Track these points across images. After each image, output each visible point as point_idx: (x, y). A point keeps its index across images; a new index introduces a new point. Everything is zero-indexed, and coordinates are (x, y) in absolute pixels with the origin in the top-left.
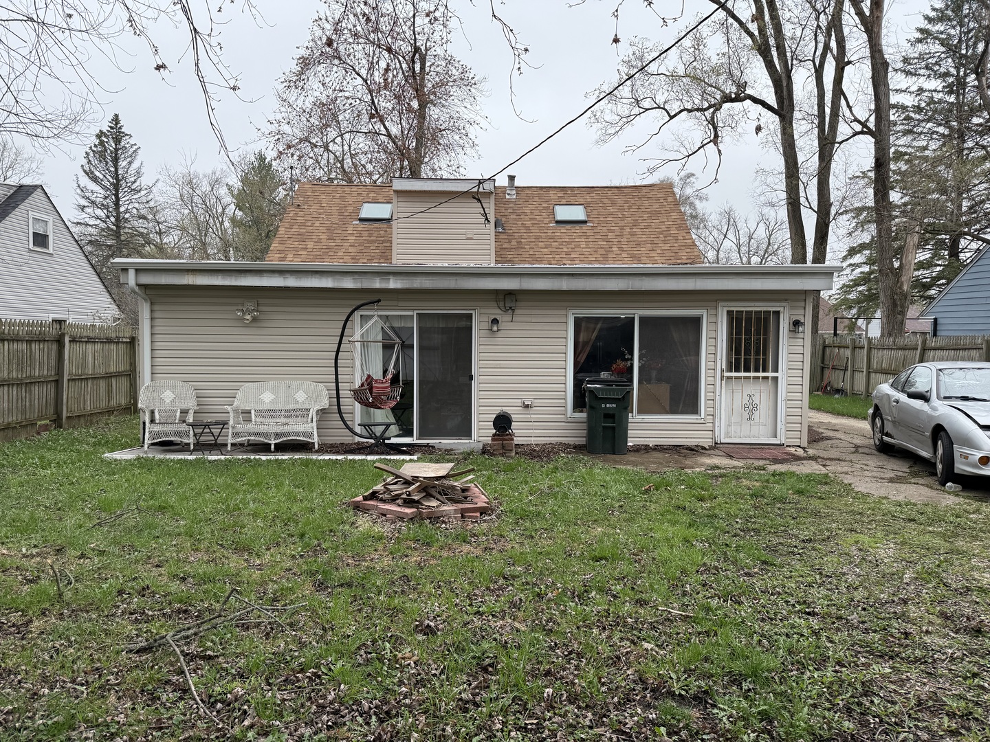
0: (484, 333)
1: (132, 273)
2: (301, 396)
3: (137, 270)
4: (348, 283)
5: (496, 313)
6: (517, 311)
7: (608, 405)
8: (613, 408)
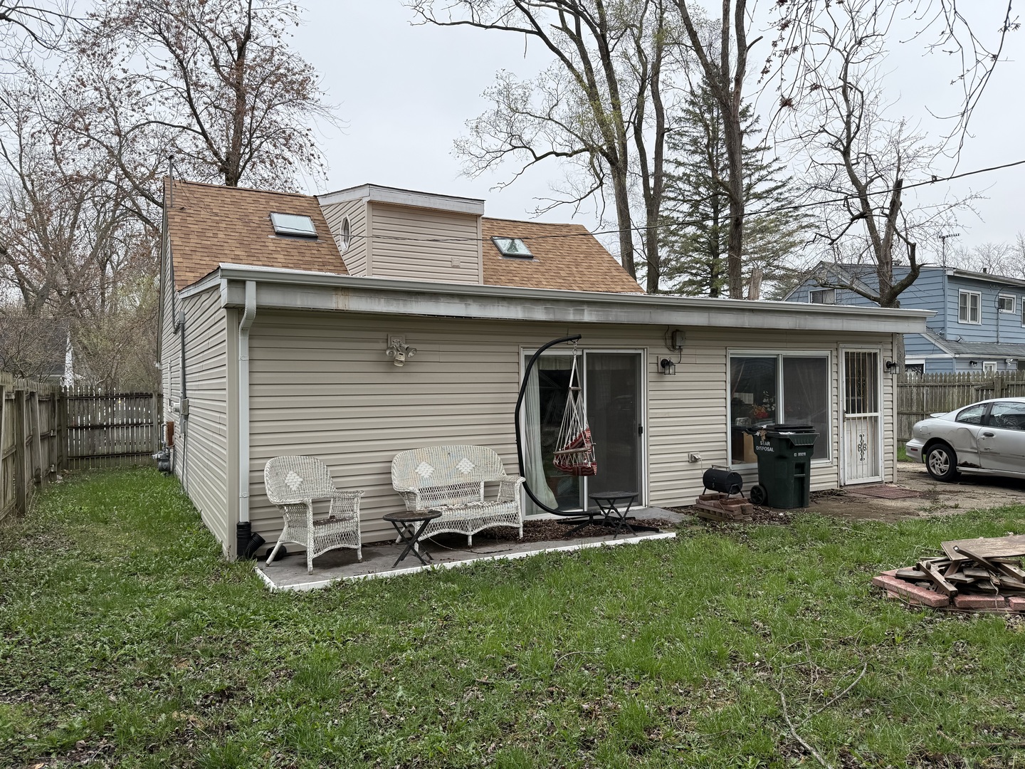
0: (652, 376)
1: (251, 287)
2: (465, 466)
3: (259, 284)
4: (539, 314)
5: (665, 354)
6: (685, 351)
7: (800, 454)
8: (803, 456)
